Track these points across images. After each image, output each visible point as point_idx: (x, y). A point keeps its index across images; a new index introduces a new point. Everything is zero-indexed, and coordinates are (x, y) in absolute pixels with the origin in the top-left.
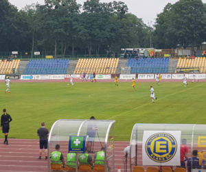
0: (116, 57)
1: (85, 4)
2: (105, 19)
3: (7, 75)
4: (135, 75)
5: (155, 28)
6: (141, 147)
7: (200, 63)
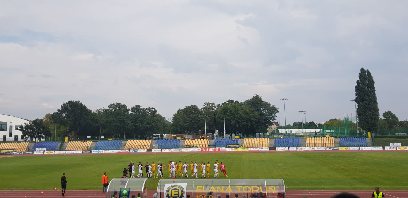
0: (150, 139)
1: (132, 109)
2: (143, 117)
3: (83, 150)
4: (161, 149)
5: (172, 123)
6: (163, 193)
7: (198, 142)
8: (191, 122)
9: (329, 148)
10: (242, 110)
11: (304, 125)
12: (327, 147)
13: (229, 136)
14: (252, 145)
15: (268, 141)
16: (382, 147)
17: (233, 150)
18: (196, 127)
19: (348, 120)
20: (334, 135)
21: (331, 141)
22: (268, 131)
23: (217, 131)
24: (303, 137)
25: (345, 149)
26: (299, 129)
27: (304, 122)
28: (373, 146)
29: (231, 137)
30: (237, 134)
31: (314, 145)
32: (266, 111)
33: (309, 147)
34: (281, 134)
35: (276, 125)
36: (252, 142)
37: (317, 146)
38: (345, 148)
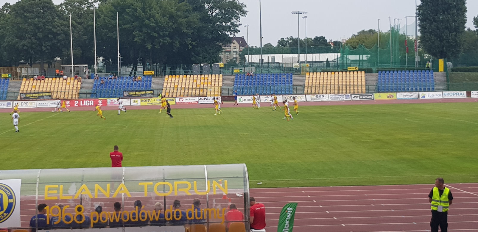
7: (53, 86)
8: (35, 35)
9: (353, 96)
10: (161, 7)
11: (302, 43)
12: (350, 93)
13: (129, 70)
14: (183, 91)
15: (221, 81)
16: (465, 92)
17: (139, 104)
18: (47, 49)
19: (398, 32)
20: (366, 66)
21: (359, 81)
22: (220, 60)
23: (101, 59)
24: (298, 71)
25: (388, 97)
26: (290, 53)
27: (303, 38)
28: (448, 90)
29: (133, 73)
30: (149, 67)
31: (321, 88)
32: (217, 11)
33: (311, 94)
34: (250, 65)
35: (240, 45)
36: (184, 84)
37: (328, 91)
38: (388, 94)
